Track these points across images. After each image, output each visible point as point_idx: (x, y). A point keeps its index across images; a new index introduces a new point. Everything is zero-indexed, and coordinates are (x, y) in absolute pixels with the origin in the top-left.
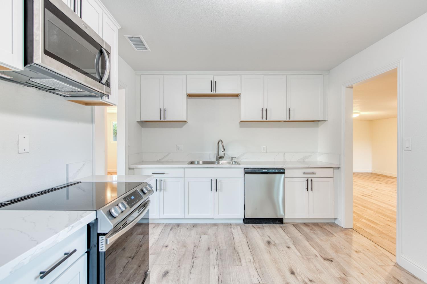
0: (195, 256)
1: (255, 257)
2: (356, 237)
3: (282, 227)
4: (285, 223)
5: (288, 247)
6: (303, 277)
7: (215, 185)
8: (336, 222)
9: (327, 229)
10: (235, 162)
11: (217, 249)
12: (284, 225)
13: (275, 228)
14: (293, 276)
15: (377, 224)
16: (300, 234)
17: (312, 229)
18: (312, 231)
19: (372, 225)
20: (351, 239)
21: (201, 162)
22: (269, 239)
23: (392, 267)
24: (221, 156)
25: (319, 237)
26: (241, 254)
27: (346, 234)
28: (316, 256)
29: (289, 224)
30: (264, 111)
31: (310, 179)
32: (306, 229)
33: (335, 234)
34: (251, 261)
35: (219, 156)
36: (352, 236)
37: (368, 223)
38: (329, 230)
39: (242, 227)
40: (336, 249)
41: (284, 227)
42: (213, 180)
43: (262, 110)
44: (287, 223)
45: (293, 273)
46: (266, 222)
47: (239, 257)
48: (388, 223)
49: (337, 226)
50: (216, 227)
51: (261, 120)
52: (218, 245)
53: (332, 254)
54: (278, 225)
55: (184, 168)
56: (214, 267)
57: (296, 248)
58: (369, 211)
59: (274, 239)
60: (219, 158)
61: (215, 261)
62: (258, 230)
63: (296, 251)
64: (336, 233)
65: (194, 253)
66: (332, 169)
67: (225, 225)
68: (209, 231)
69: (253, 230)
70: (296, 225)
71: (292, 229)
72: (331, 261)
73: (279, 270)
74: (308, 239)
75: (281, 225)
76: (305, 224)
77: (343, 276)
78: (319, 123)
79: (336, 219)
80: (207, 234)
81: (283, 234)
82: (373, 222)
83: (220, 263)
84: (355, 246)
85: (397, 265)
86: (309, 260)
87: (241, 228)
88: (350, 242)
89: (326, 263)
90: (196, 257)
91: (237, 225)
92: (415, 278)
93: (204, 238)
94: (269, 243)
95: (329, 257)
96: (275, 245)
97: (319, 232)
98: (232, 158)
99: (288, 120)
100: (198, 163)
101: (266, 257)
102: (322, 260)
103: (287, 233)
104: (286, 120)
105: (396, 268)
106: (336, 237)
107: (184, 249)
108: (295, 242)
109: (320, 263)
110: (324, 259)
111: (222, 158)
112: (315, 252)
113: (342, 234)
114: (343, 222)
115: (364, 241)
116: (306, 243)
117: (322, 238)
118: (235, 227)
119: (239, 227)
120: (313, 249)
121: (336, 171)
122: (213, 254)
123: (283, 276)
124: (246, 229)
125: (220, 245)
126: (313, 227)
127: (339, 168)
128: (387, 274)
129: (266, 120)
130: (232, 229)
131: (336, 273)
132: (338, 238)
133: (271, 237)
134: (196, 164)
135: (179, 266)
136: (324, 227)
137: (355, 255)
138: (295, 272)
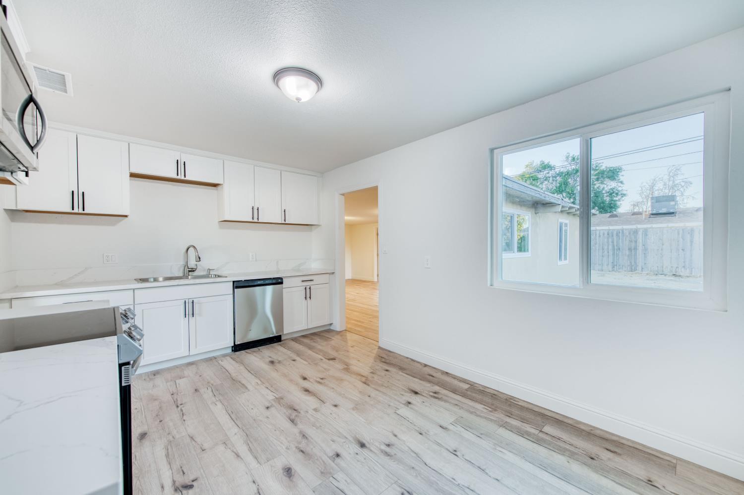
0: (179, 403)
1: (262, 379)
2: (349, 336)
3: (280, 345)
4: (283, 341)
5: (294, 360)
6: (315, 378)
7: (190, 309)
8: (332, 328)
9: (325, 335)
10: (216, 276)
11: (209, 386)
12: (282, 342)
13: (272, 347)
14: (306, 381)
15: (363, 322)
16: (302, 346)
17: (312, 339)
18: (312, 341)
19: (360, 324)
20: (346, 339)
21: (161, 279)
22: (270, 359)
23: (376, 350)
24: (192, 269)
25: (320, 344)
26: (244, 382)
27: (341, 336)
28: (322, 359)
29: (287, 340)
30: (255, 211)
31: (308, 287)
32: (306, 341)
33: (333, 338)
34: (259, 383)
35: (188, 268)
36: (346, 336)
37: (356, 323)
38: (327, 336)
39: (231, 356)
40: (337, 349)
41: (283, 344)
42: (187, 302)
43: (253, 209)
44: (285, 340)
45: (305, 379)
46: (262, 344)
47: (243, 385)
48: (370, 319)
49: (333, 331)
50: (194, 366)
51: (251, 220)
52: (208, 383)
53: (333, 354)
54: (275, 344)
55: (134, 290)
56: (216, 404)
57: (301, 358)
58: (355, 313)
59: (275, 357)
60: (189, 271)
61: (214, 398)
62: (255, 354)
63: (302, 361)
64: (333, 336)
65: (175, 402)
66: (328, 275)
67: (207, 361)
68: (185, 372)
69: (248, 355)
70: (295, 340)
71: (293, 344)
72: (335, 359)
73: (291, 381)
74: (311, 348)
75: (279, 343)
76: (304, 336)
77: (346, 367)
78: (313, 227)
79: (331, 324)
80: (183, 377)
81: (284, 350)
82: (360, 321)
83: (221, 398)
84: (350, 343)
85: (380, 348)
86: (316, 364)
87: (231, 358)
88: (345, 341)
89: (331, 362)
90: (181, 404)
91: (224, 356)
92: (391, 352)
93: (182, 383)
94: (272, 362)
95: (332, 357)
96: (279, 362)
97: (319, 340)
98: (210, 270)
99: (283, 222)
100: (156, 280)
101: (274, 374)
102: (327, 361)
103: (289, 349)
104: (280, 222)
105: (379, 350)
106: (333, 340)
107: (157, 403)
108: (299, 354)
109: (326, 364)
110: (329, 359)
111: (193, 271)
112: (320, 357)
113: (338, 337)
114: (337, 327)
115: (356, 337)
116: (310, 352)
117: (322, 344)
118: (223, 359)
119: (228, 358)
120: (317, 355)
121: (331, 276)
122: (207, 394)
123: (297, 384)
124: (238, 357)
125: (212, 382)
126: (313, 337)
127: (333, 273)
128: (374, 355)
129: (257, 221)
130: (220, 362)
131: (340, 366)
132: (336, 341)
133: (272, 356)
134: (151, 282)
135: (161, 421)
136: (322, 334)
137: (351, 350)
138: (307, 377)
